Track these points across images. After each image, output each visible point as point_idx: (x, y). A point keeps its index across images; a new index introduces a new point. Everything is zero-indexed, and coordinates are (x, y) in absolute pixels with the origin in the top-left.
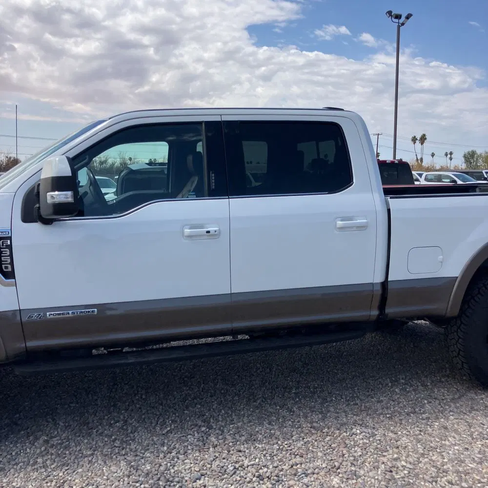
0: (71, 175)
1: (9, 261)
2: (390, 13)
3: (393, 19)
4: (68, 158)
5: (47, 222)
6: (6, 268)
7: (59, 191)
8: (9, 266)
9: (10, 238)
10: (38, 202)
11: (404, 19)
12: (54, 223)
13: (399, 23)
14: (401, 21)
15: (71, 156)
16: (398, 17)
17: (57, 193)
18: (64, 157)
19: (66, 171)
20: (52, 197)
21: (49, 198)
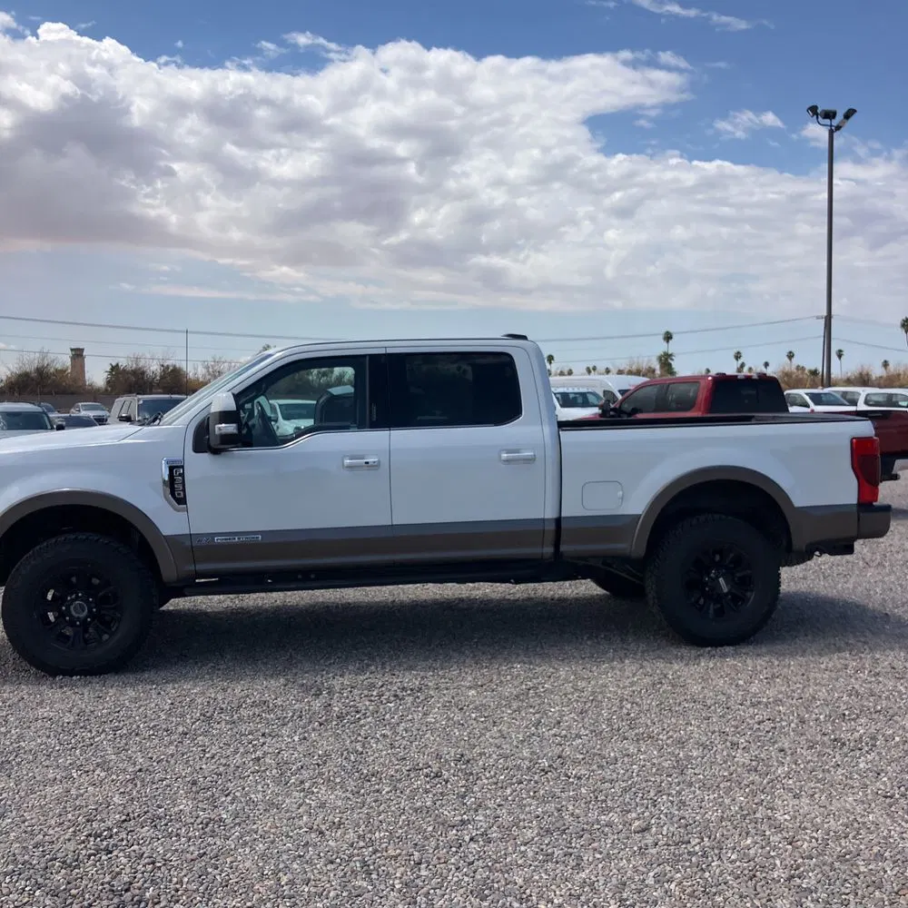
0: (235, 409)
1: (181, 488)
2: (813, 110)
3: (820, 118)
4: (233, 394)
5: (216, 452)
6: (179, 494)
7: (226, 423)
8: (182, 493)
9: (183, 467)
10: (208, 434)
11: (842, 117)
12: (223, 453)
13: (831, 126)
14: (835, 122)
15: (236, 392)
16: (830, 115)
17: (223, 425)
18: (230, 393)
19: (232, 406)
20: (220, 429)
21: (217, 429)
